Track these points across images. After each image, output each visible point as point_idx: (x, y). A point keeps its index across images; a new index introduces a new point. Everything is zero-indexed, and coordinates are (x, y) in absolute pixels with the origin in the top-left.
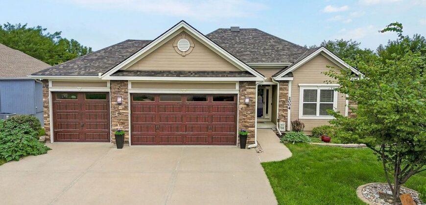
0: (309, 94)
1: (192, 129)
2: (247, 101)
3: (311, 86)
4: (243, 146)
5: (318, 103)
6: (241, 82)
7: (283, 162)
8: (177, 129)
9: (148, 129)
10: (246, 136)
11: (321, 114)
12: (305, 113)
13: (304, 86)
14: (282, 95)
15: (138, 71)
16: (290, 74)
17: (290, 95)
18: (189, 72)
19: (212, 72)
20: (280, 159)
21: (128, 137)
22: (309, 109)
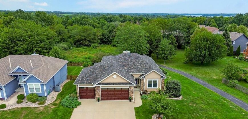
0: (150, 82)
1: (117, 96)
2: (131, 90)
3: (150, 80)
4: (130, 101)
5: (153, 84)
6: (130, 86)
7: (139, 107)
8: (113, 96)
9: (105, 97)
10: (131, 99)
11: (153, 87)
12: (149, 87)
13: (148, 80)
14: (142, 82)
15: (103, 83)
16: (145, 77)
17: (144, 82)
18: (116, 83)
19: (122, 83)
20: (138, 106)
21: (100, 99)
22: (150, 86)
